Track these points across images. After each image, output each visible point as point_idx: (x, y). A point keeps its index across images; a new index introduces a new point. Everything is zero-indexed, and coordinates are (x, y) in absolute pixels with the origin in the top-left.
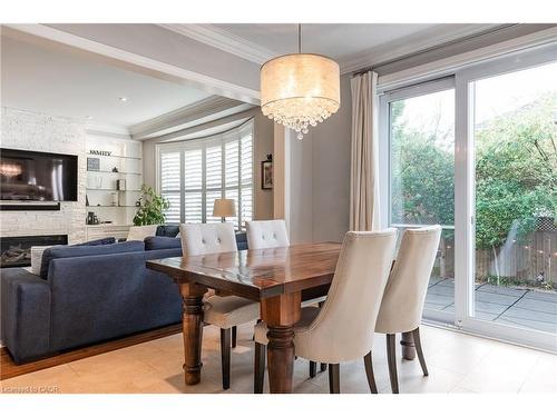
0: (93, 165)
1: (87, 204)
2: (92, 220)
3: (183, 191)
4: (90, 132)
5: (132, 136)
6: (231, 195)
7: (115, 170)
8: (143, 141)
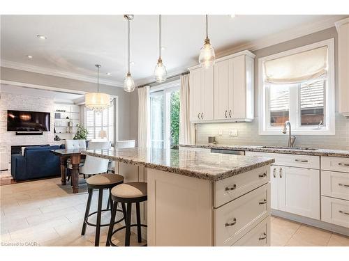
0: (57, 116)
1: (55, 132)
2: (57, 139)
3: (95, 127)
4: (56, 103)
5: (75, 104)
6: (105, 129)
7: (67, 118)
8: (80, 105)
